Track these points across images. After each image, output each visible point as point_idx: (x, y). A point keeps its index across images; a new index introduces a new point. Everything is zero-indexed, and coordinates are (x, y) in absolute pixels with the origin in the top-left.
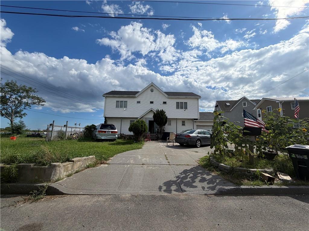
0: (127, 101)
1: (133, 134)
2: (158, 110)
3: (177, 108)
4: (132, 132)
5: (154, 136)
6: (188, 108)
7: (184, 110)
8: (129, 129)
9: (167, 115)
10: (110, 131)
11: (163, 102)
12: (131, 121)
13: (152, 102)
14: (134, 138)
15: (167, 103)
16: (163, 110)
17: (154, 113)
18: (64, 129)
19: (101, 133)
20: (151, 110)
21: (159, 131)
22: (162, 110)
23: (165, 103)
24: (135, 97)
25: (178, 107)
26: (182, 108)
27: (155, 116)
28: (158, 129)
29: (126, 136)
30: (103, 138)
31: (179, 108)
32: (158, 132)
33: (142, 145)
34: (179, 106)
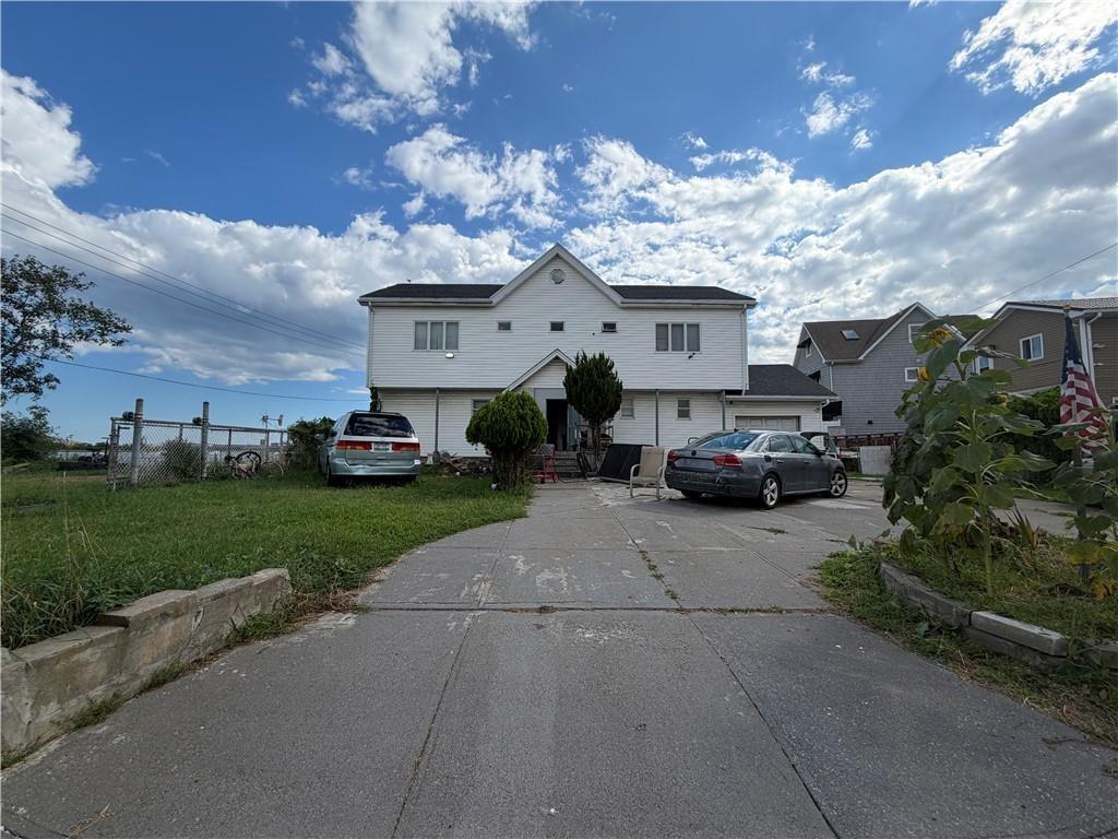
0: (457, 323)
1: (485, 455)
2: (585, 357)
3: (658, 349)
4: (481, 446)
5: (568, 463)
6: (702, 346)
7: (685, 354)
8: (467, 433)
9: (620, 378)
10: (387, 443)
11: (600, 326)
12: (475, 402)
13: (557, 327)
14: (488, 469)
15: (618, 327)
16: (606, 356)
17: (569, 370)
18: (193, 436)
19: (349, 450)
20: (557, 358)
21: (590, 442)
22: (602, 356)
23: (610, 327)
24: (488, 307)
25: (661, 345)
26: (678, 347)
27: (571, 381)
28: (584, 435)
29: (456, 462)
30: (361, 470)
31: (667, 350)
32: (584, 444)
33: (524, 498)
34: (667, 339)
